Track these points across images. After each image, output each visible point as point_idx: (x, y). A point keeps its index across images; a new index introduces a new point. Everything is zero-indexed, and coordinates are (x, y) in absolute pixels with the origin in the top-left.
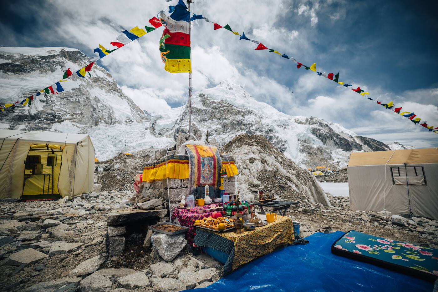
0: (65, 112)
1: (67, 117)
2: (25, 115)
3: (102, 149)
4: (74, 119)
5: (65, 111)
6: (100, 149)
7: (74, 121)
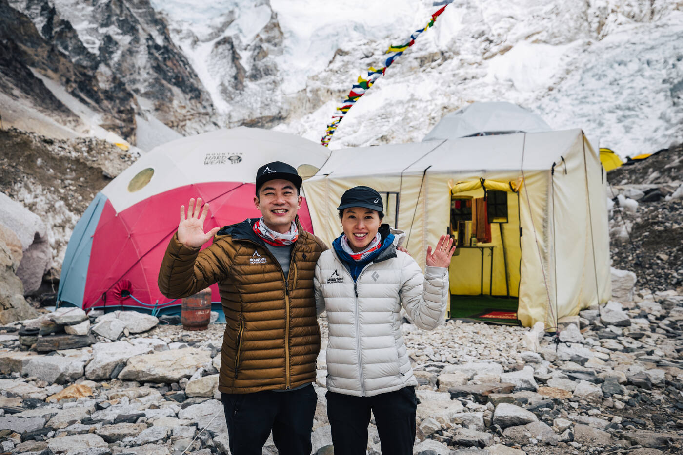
0: (512, 20)
1: (519, 34)
2: (430, 54)
3: (627, 113)
4: (538, 33)
5: (512, 17)
6: (620, 113)
7: (536, 42)
